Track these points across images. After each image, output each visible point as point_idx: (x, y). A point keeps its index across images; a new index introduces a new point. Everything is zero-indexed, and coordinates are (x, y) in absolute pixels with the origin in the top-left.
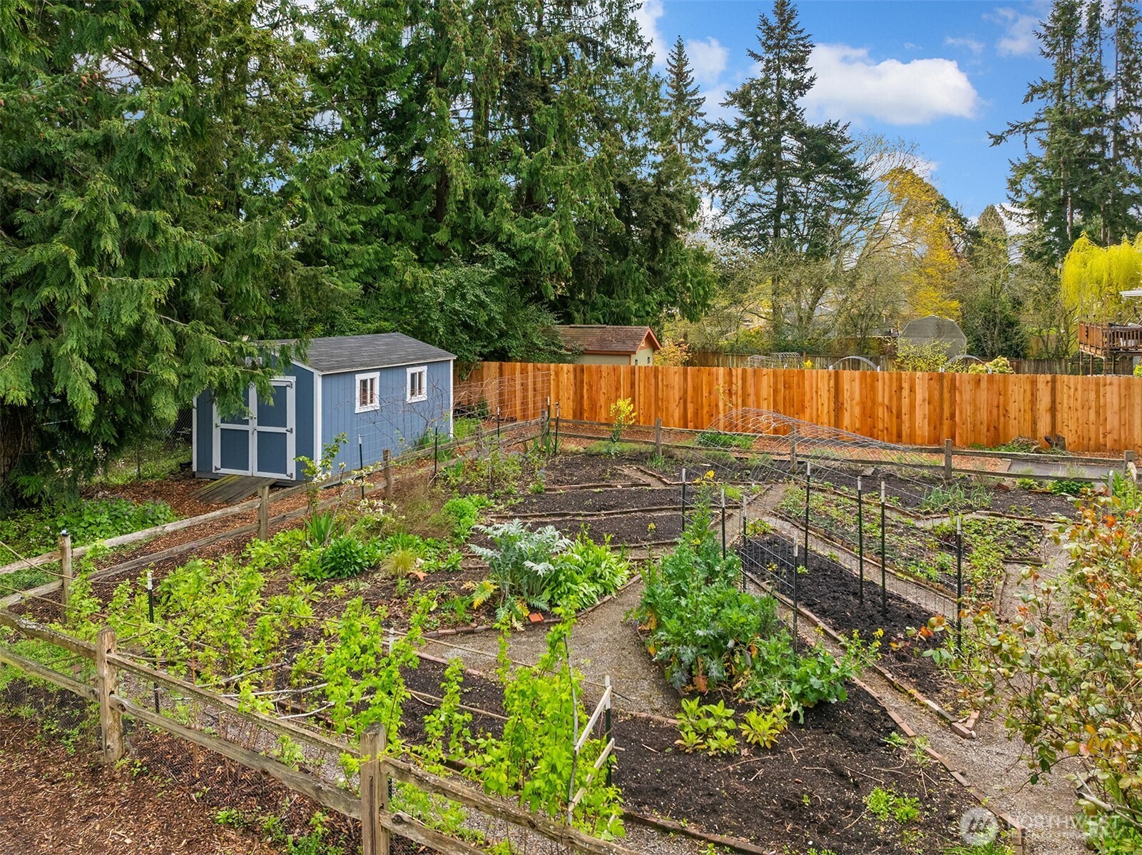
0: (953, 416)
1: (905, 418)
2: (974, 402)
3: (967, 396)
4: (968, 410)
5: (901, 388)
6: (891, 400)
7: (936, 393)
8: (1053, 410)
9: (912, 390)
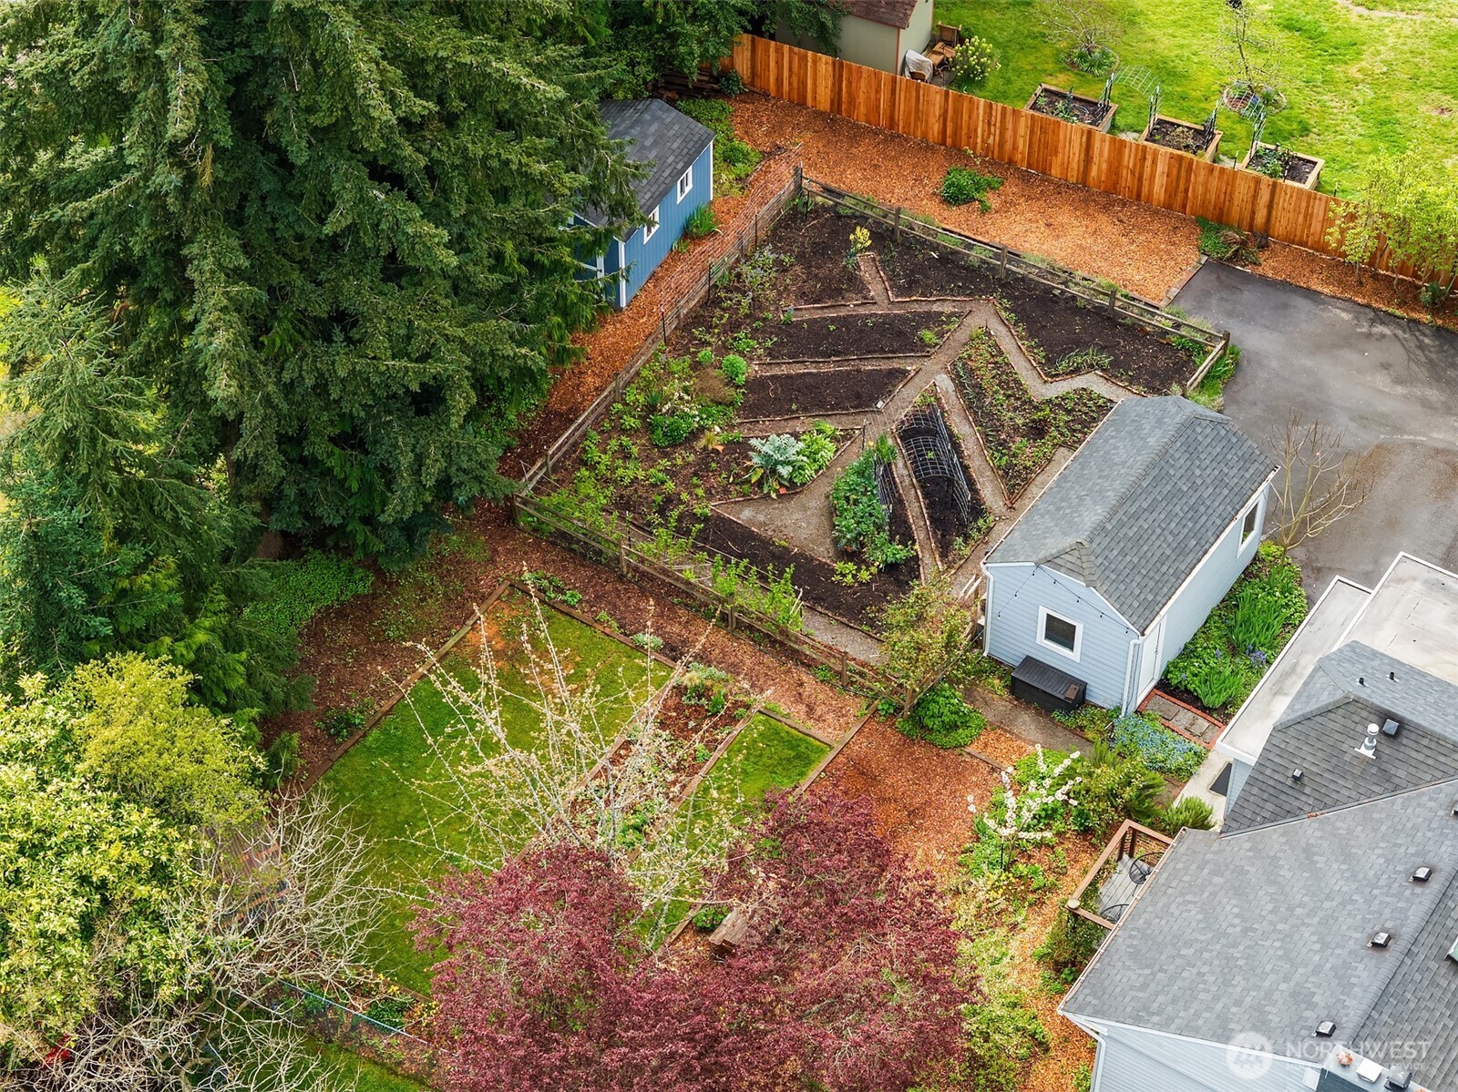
0: (1186, 191)
1: (1145, 183)
2: (1206, 184)
3: (1201, 178)
4: (1200, 190)
5: (1145, 159)
6: (1135, 165)
7: (1175, 172)
8: (1270, 206)
9: (1154, 162)
